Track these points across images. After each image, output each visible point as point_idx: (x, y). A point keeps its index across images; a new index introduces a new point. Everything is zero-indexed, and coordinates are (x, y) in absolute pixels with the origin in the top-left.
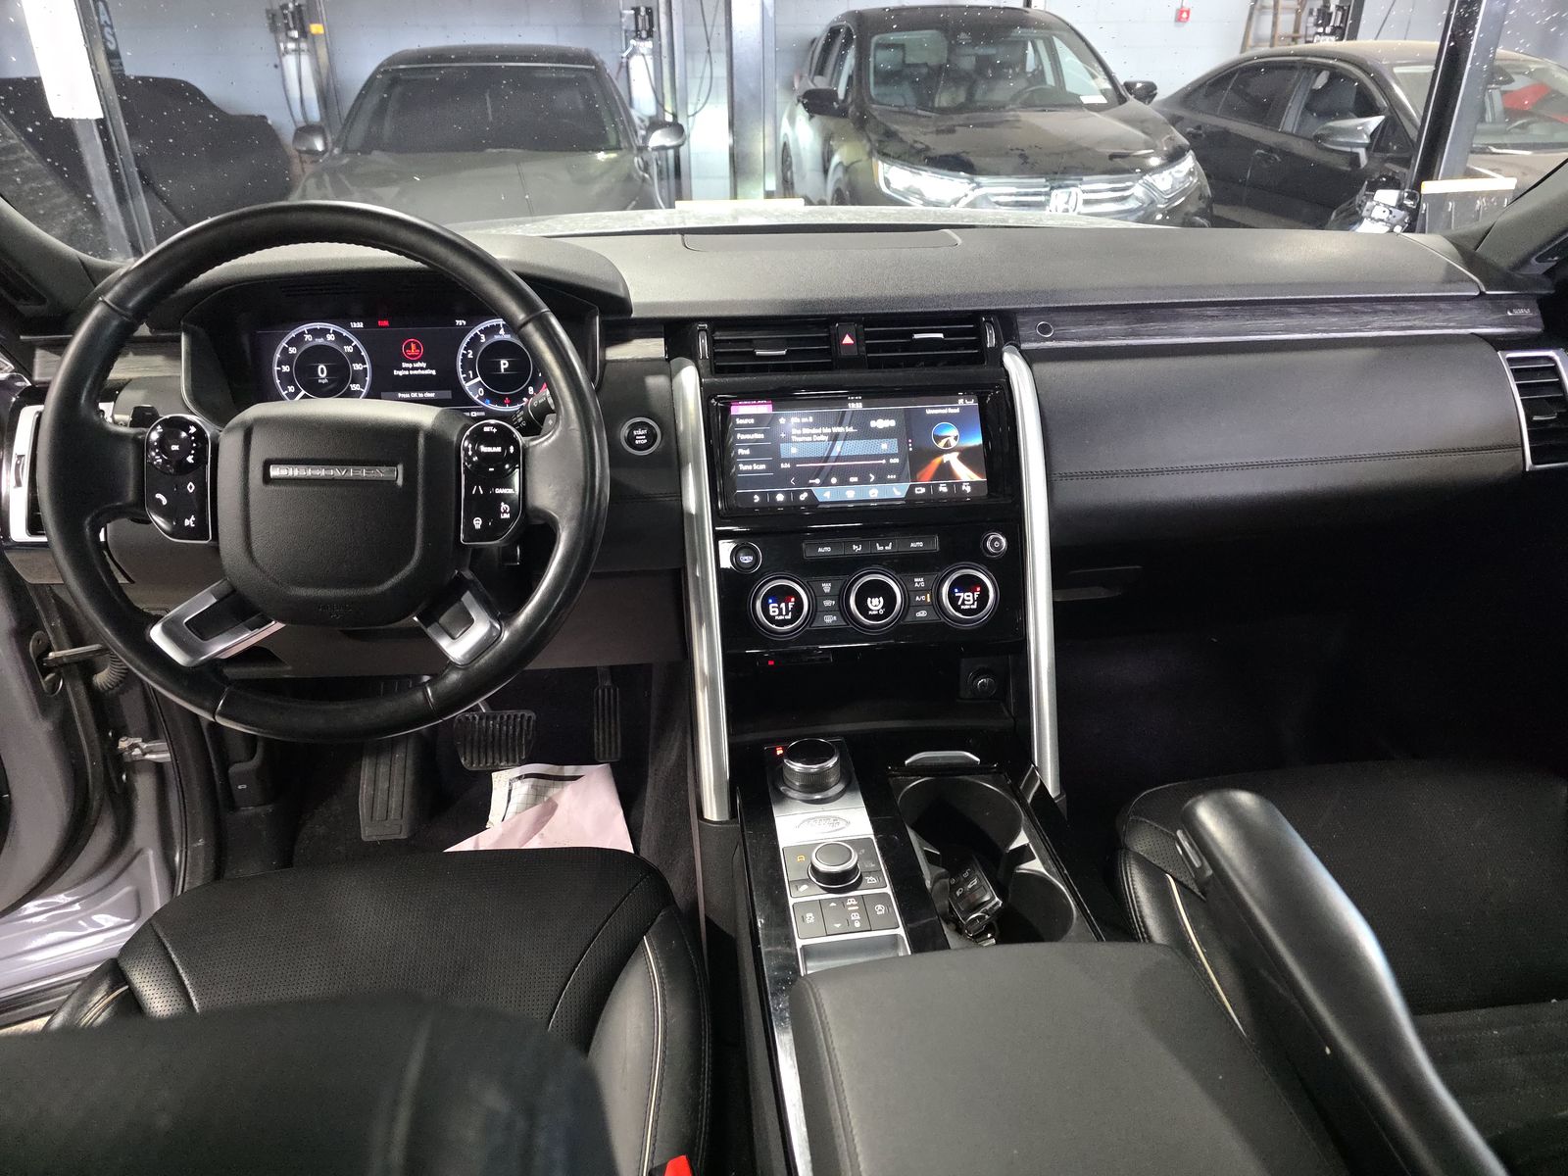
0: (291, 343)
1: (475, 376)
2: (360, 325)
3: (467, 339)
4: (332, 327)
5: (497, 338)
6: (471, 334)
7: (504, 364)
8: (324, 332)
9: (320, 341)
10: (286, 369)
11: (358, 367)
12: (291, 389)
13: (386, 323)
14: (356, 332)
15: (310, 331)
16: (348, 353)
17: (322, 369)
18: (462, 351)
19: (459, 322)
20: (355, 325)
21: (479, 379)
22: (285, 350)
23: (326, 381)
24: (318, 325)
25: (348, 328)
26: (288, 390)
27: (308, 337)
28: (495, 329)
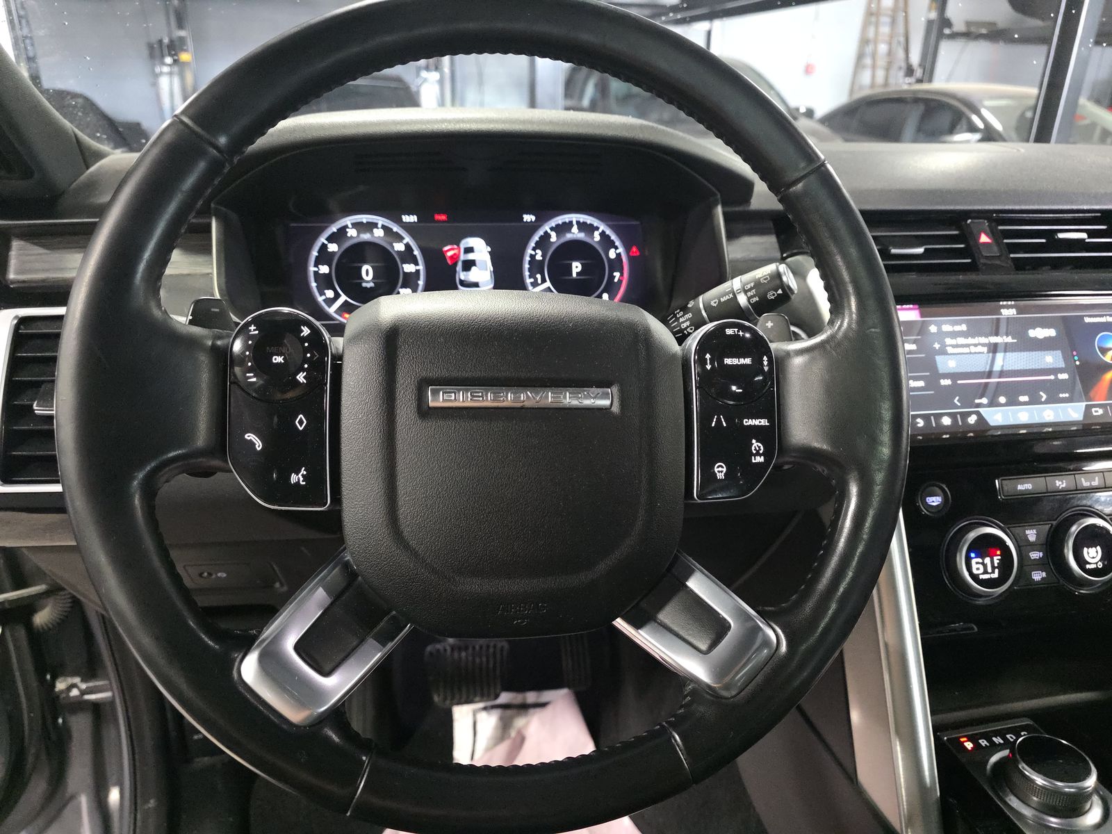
0: (331, 239)
1: (544, 281)
2: (412, 219)
3: (536, 238)
4: (381, 221)
5: (569, 236)
6: (541, 232)
7: (576, 267)
8: (371, 226)
9: (366, 237)
10: (324, 269)
11: (409, 268)
12: (330, 294)
13: (443, 217)
14: (408, 227)
15: (355, 225)
16: (399, 253)
17: (367, 271)
18: (530, 251)
19: (528, 218)
20: (407, 219)
21: (548, 284)
22: (324, 247)
23: (372, 285)
24: (364, 218)
25: (399, 221)
26: (325, 294)
27: (352, 232)
28: (567, 227)
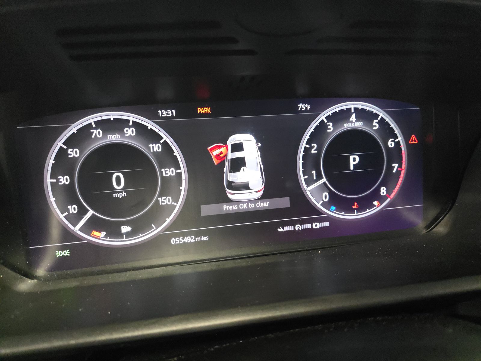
0: (71, 142)
1: (319, 177)
2: (170, 113)
3: (311, 129)
4: (132, 117)
5: (347, 126)
6: (316, 123)
7: (354, 160)
8: (120, 125)
9: (114, 138)
10: (64, 180)
11: (170, 172)
12: (73, 209)
13: (208, 110)
14: (164, 124)
15: (99, 124)
16: (155, 154)
17: (118, 178)
18: (303, 145)
19: (302, 106)
20: (164, 113)
21: (324, 180)
22: (62, 153)
23: (124, 194)
24: (112, 115)
25: (153, 117)
26: (68, 210)
27: (97, 133)
28: (345, 115)
